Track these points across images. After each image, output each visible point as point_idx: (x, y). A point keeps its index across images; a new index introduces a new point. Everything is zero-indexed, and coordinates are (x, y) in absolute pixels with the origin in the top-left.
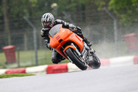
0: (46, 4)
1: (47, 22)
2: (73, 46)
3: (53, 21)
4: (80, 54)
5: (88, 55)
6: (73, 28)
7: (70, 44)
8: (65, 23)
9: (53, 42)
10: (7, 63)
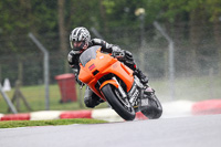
0: (127, 10)
1: (78, 42)
2: (114, 81)
5: (139, 97)
6: (118, 53)
7: (110, 79)
8: (107, 45)
9: (84, 73)
10: (61, 102)
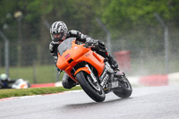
3: (66, 32)
4: (95, 80)
8: (82, 36)
